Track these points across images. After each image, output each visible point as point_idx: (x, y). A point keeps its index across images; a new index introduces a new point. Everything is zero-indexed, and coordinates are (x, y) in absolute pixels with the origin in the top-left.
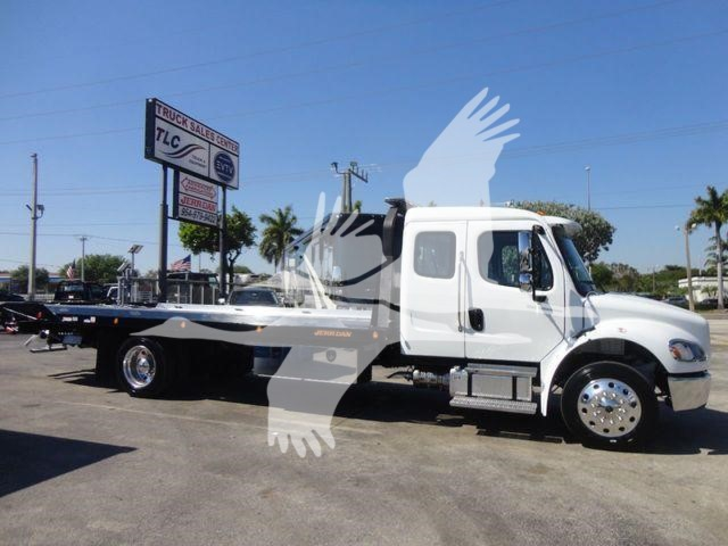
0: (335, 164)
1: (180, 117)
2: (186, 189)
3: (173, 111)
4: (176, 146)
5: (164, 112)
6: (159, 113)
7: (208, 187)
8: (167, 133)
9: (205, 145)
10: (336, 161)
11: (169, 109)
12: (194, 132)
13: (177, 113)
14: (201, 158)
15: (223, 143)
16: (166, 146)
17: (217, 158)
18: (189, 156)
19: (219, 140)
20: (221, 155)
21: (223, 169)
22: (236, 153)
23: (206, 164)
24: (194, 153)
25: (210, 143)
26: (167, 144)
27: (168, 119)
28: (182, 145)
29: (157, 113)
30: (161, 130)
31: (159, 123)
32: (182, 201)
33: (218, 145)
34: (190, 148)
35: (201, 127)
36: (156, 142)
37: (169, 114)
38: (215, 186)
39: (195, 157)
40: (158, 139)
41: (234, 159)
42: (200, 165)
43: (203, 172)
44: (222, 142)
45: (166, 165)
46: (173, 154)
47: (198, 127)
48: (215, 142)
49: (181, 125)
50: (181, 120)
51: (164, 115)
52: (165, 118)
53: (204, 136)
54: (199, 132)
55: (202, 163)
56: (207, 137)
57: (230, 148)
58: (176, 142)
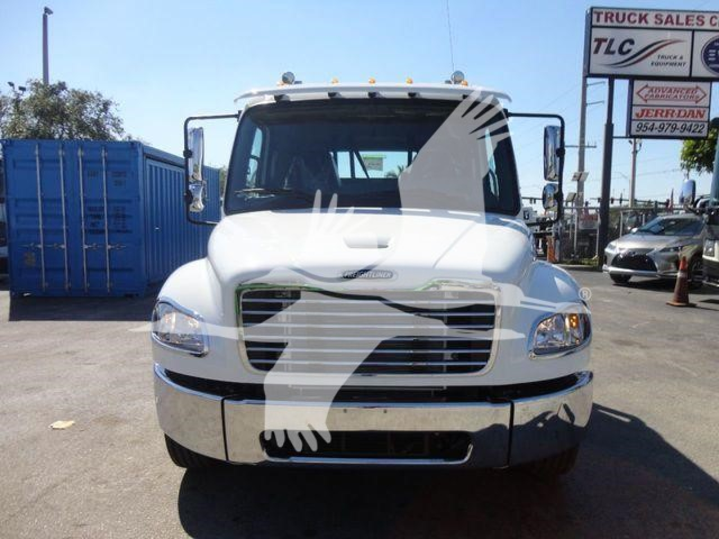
1: (635, 15)
2: (646, 101)
3: (621, 12)
4: (629, 51)
5: (606, 17)
6: (598, 20)
7: (690, 89)
8: (612, 40)
9: (685, 36)
11: (615, 12)
12: (662, 26)
13: (627, 13)
14: (676, 54)
16: (611, 56)
17: (710, 46)
18: (654, 58)
19: (715, 21)
23: (687, 59)
24: (663, 51)
25: (693, 31)
26: (613, 53)
27: (616, 24)
28: (635, 49)
29: (594, 23)
30: (600, 41)
31: (598, 33)
32: (637, 115)
35: (674, 15)
36: (593, 57)
37: (614, 18)
38: (704, 86)
39: (663, 57)
40: (596, 51)
42: (671, 64)
43: (684, 72)
45: (612, 78)
46: (623, 62)
47: (669, 17)
48: (707, 26)
49: (637, 24)
50: (637, 18)
51: (606, 21)
52: (609, 23)
53: (682, 24)
54: (672, 22)
55: (678, 60)
56: (688, 24)
58: (627, 47)
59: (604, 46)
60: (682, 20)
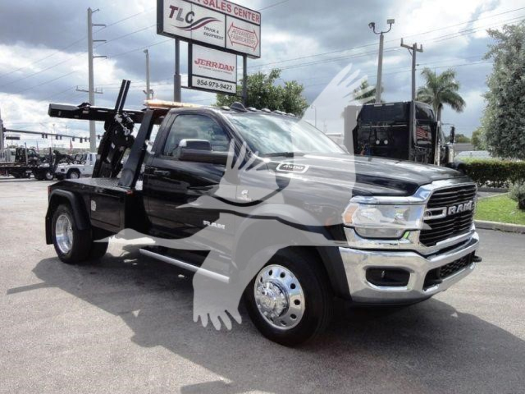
0: (373, 25)
4: (191, 20)
8: (181, 10)
9: (221, 17)
12: (207, 6)
14: (217, 29)
15: (242, 14)
18: (203, 29)
19: (237, 11)
22: (258, 23)
23: (223, 35)
24: (208, 25)
25: (226, 15)
26: (182, 20)
28: (195, 19)
32: (196, 71)
33: (237, 16)
40: (171, 17)
41: (255, 28)
42: (215, 36)
43: (222, 44)
44: (240, 12)
45: (178, 39)
48: (232, 13)
53: (219, 8)
54: (213, 5)
56: (222, 9)
57: (249, 18)
58: (190, 17)
60: (219, 5)
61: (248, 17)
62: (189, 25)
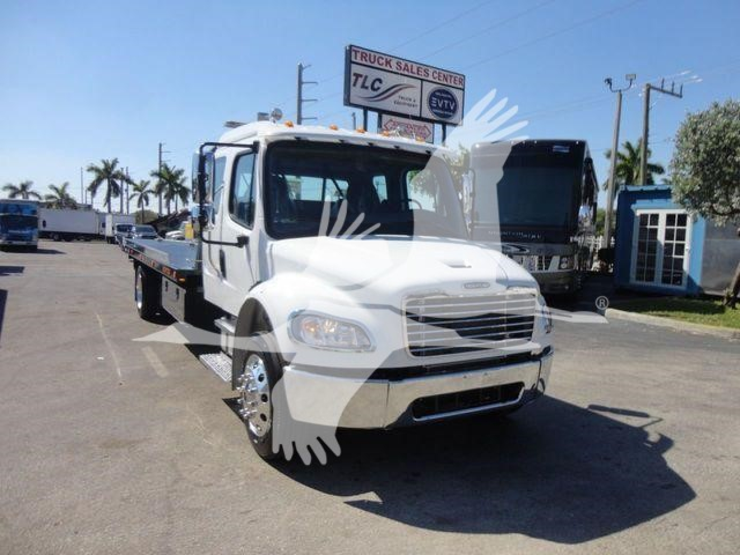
0: (609, 81)
1: (382, 59)
3: (372, 54)
4: (379, 88)
5: (362, 56)
6: (356, 58)
7: (419, 127)
8: (366, 77)
9: (416, 83)
10: (609, 77)
11: (368, 53)
12: (402, 72)
13: (378, 56)
14: (411, 97)
15: (442, 78)
16: (364, 91)
17: (433, 95)
18: (396, 97)
19: (436, 75)
20: (439, 91)
21: (440, 105)
22: (461, 86)
23: (418, 103)
24: (401, 93)
25: (422, 80)
26: (367, 88)
27: (369, 63)
28: (384, 87)
29: (353, 59)
30: (358, 76)
31: (355, 69)
33: (437, 80)
34: (394, 89)
35: (409, 64)
36: (353, 89)
37: (367, 58)
38: (429, 125)
39: (401, 98)
40: (355, 85)
41: (457, 94)
42: (409, 105)
43: (416, 113)
44: (439, 76)
45: (366, 109)
46: (373, 97)
47: (406, 65)
48: (431, 78)
49: (384, 67)
50: (384, 61)
51: (362, 59)
52: (364, 62)
53: (415, 73)
54: (408, 70)
55: (412, 102)
56: (418, 74)
57: (450, 82)
58: (377, 85)
59: (360, 80)
60: (415, 70)
61: (449, 80)
62: (376, 93)
